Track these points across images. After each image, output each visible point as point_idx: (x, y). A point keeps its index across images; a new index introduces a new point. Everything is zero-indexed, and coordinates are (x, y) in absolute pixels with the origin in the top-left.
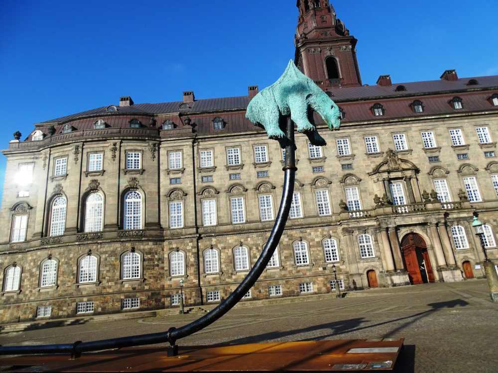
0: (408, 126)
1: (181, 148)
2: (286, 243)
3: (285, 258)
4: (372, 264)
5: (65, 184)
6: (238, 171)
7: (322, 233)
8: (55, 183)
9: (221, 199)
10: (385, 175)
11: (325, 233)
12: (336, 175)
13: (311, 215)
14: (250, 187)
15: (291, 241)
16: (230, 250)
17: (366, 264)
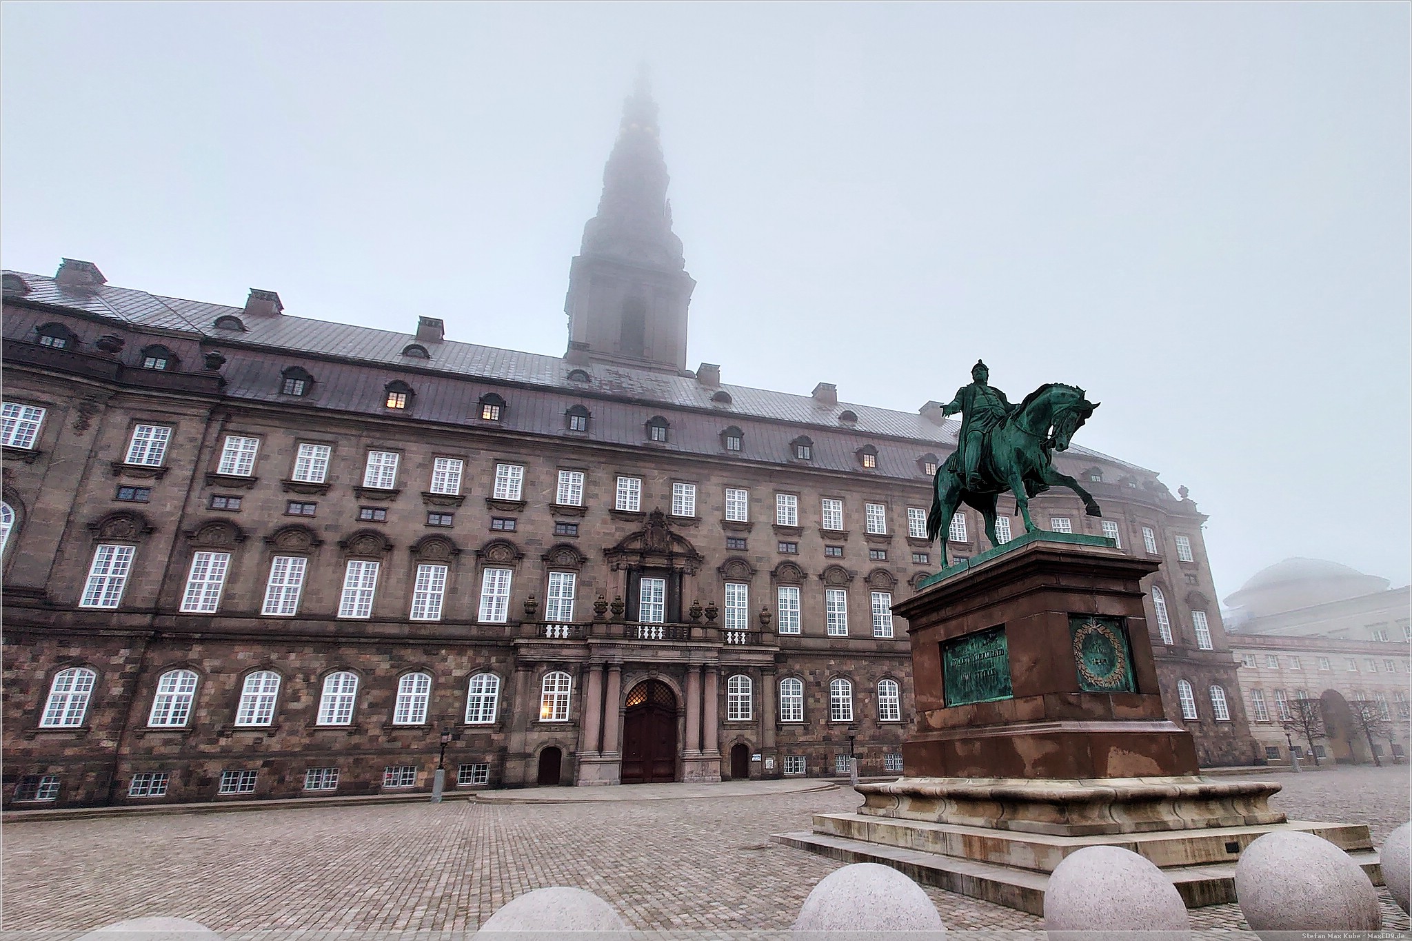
1: (174, 418)
2: (382, 674)
3: (371, 705)
4: (559, 735)
6: (312, 498)
7: (472, 660)
9: (247, 556)
10: (635, 559)
11: (480, 660)
12: (539, 542)
13: (459, 618)
14: (331, 537)
15: (395, 671)
16: (233, 677)
17: (545, 736)
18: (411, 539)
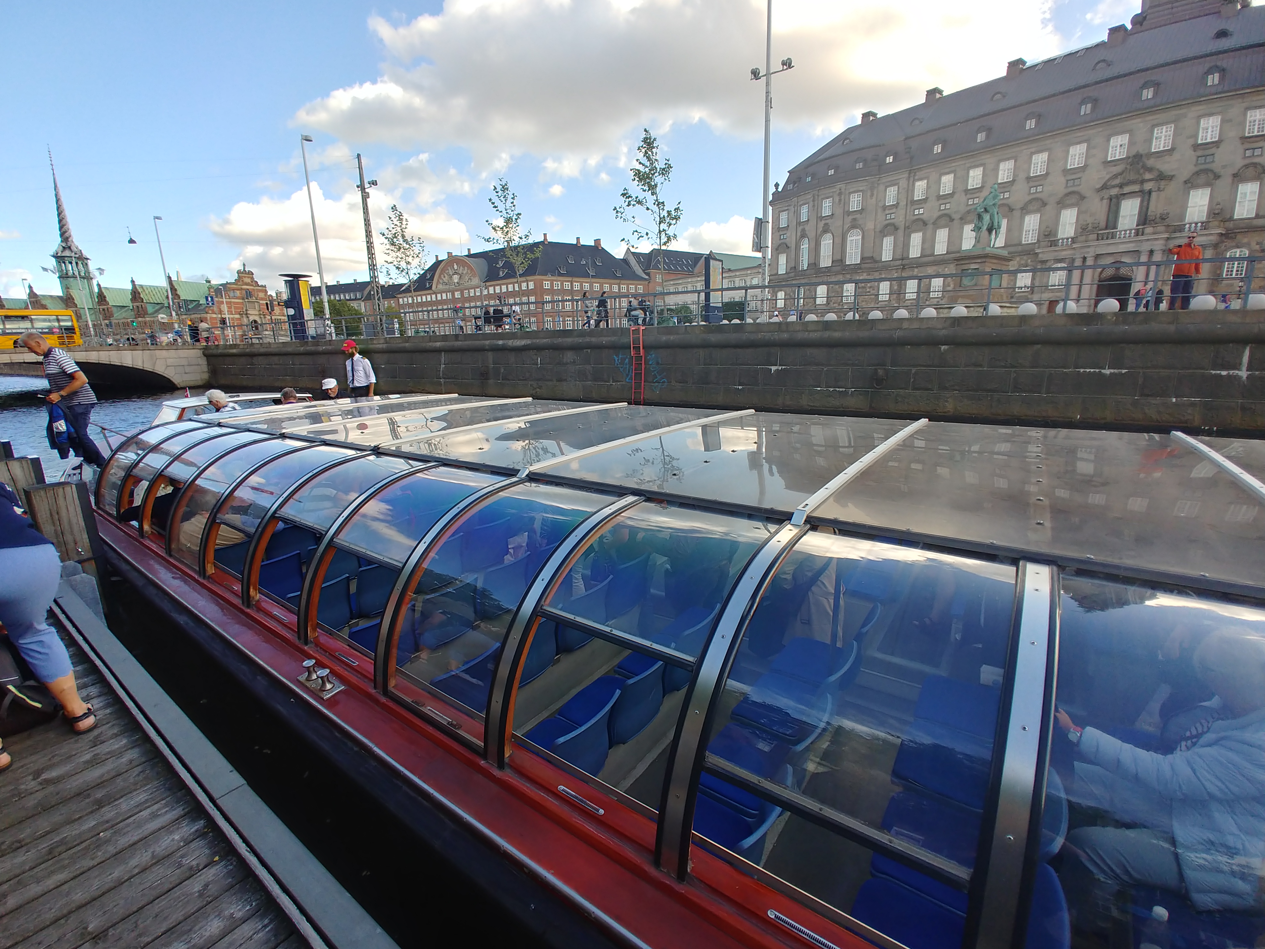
0: (1184, 111)
1: (897, 181)
6: (948, 201)
8: (801, 227)
9: (927, 231)
10: (1114, 191)
12: (1056, 194)
16: (928, 280)
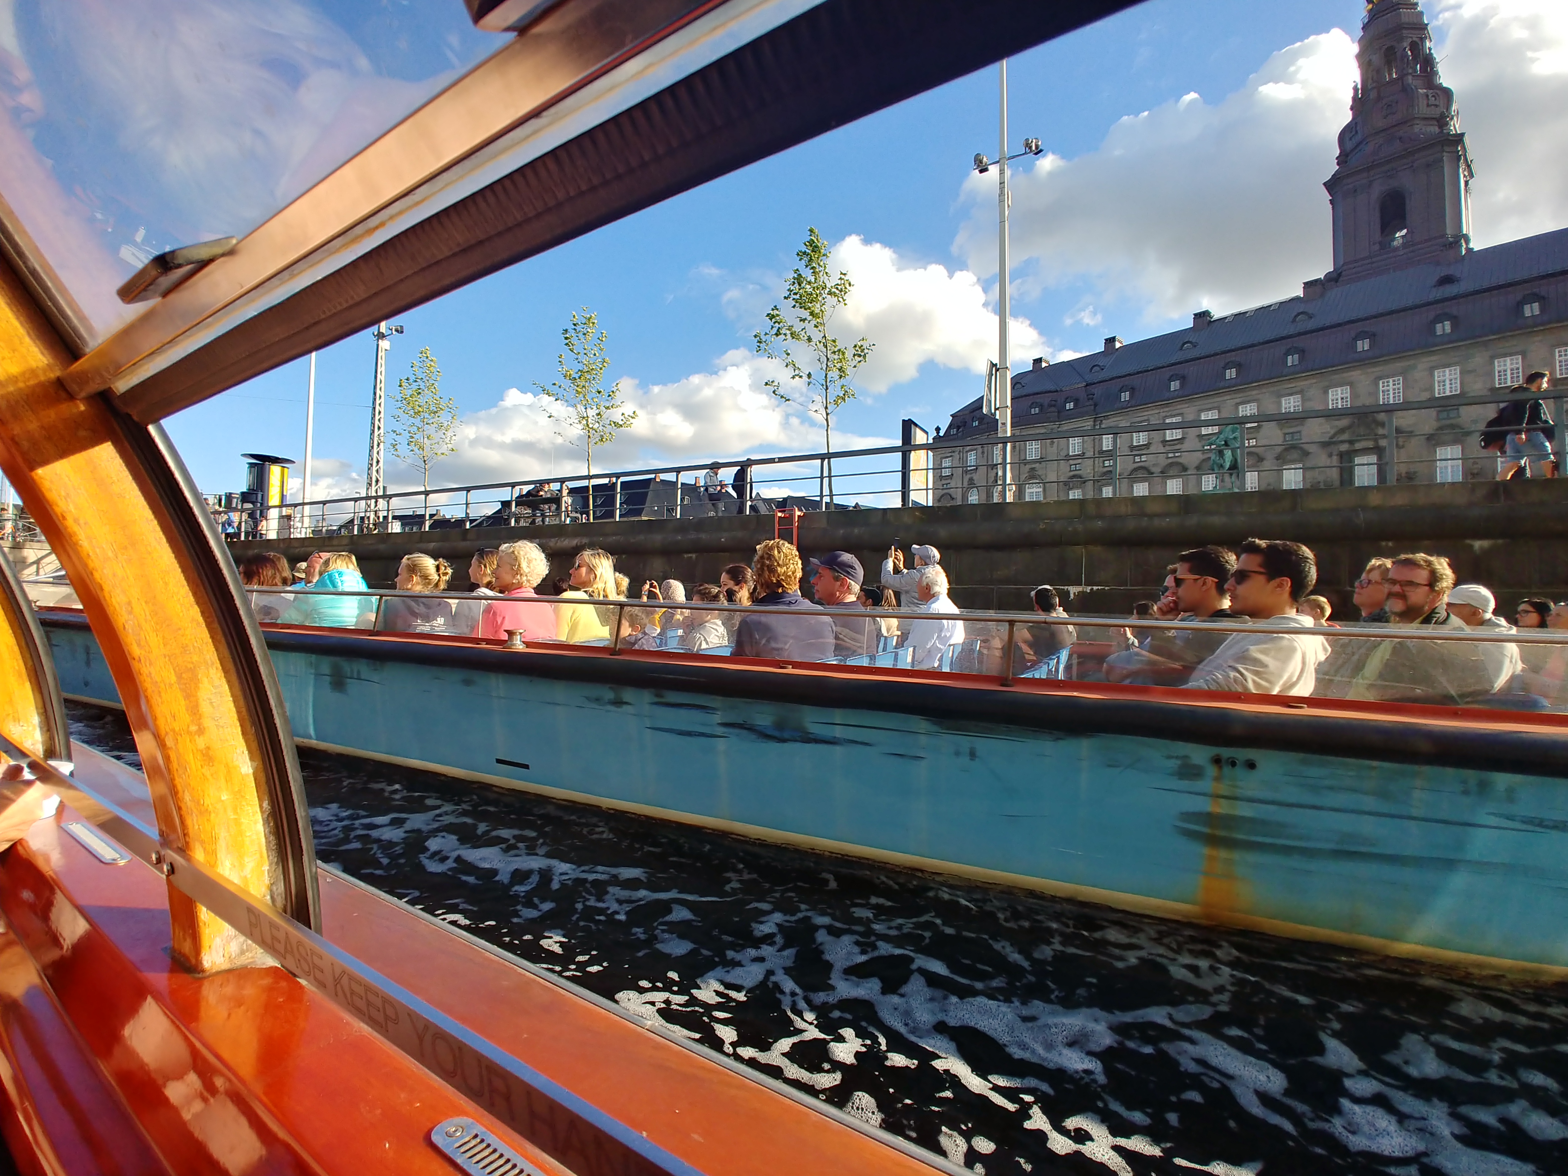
0: (1411, 362)
5: (976, 477)
8: (969, 476)
10: (1344, 447)
14: (1156, 470)
18: (1196, 463)
